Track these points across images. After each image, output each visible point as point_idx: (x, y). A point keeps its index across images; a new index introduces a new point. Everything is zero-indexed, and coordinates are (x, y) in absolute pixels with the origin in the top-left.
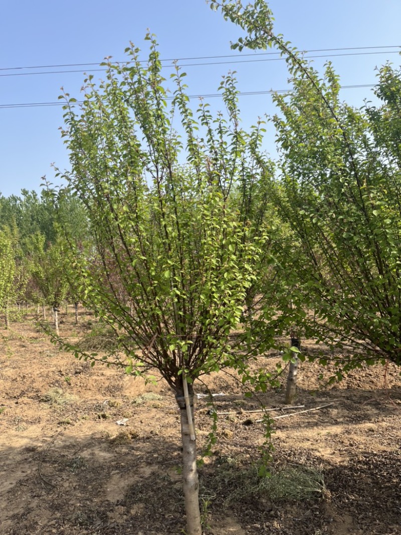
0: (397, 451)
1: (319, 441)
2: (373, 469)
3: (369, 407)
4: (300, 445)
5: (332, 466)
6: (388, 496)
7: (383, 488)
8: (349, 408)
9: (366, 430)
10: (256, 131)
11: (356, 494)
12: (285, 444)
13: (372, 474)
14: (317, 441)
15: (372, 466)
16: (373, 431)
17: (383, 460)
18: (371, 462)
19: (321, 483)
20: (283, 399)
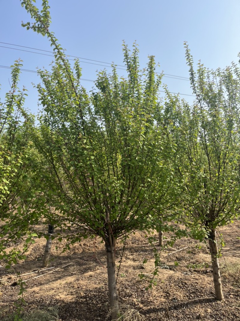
0: (103, 287)
1: (60, 289)
2: (89, 300)
3: (92, 262)
4: (48, 294)
5: (65, 303)
6: (95, 316)
7: (92, 311)
8: (80, 264)
9: (88, 276)
10: (20, 95)
11: (77, 318)
12: (38, 295)
13: (87, 304)
14: (58, 289)
15: (88, 299)
16: (92, 276)
17: (95, 294)
18: (88, 296)
19: (56, 316)
20: (41, 265)
